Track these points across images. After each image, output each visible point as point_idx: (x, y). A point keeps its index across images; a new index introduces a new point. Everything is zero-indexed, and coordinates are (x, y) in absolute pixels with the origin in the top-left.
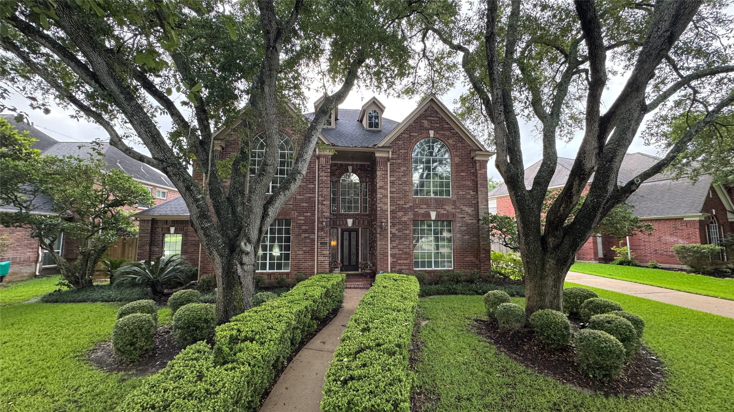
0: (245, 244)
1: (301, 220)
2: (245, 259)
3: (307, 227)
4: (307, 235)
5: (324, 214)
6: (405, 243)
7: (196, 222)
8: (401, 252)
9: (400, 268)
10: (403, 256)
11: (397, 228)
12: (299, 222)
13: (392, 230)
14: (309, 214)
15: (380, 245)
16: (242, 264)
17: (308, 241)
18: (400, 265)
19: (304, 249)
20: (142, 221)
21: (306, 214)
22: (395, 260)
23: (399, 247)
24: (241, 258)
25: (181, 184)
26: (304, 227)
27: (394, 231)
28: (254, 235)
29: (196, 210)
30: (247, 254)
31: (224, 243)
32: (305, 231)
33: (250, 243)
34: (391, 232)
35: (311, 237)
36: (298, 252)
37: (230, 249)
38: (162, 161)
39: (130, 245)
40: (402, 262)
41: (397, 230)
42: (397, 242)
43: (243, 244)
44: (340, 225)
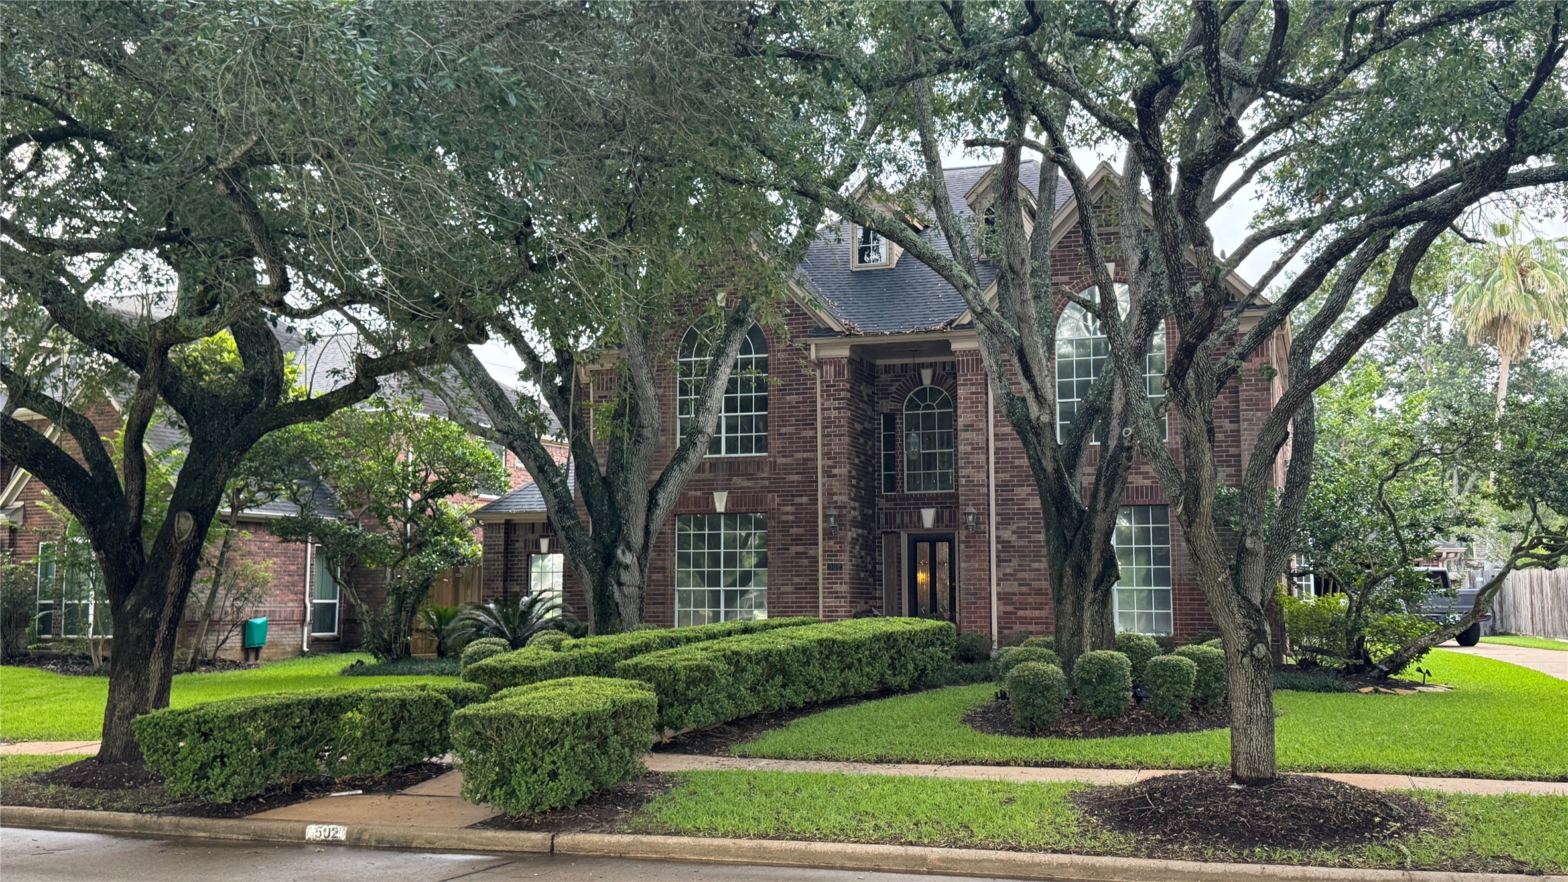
0: (623, 552)
1: (787, 513)
2: (625, 577)
3: (801, 531)
4: (800, 549)
5: (835, 498)
6: (1036, 565)
7: (555, 520)
8: (1024, 589)
9: (1023, 628)
10: (1030, 599)
11: (1014, 527)
12: (784, 518)
13: (1001, 533)
14: (804, 500)
15: (967, 570)
16: (620, 584)
17: (805, 562)
18: (1025, 621)
19: (796, 580)
20: (488, 527)
21: (797, 500)
22: (1010, 608)
23: (1021, 575)
24: (619, 575)
25: (532, 464)
26: (794, 531)
27: (1007, 535)
28: (637, 538)
29: (554, 501)
30: (627, 567)
31: (596, 551)
32: (797, 540)
33: (630, 550)
34: (998, 537)
35: (811, 553)
36: (783, 589)
37: (604, 562)
38: (507, 433)
39: (468, 584)
40: (1028, 613)
41: (1014, 533)
42: (1015, 563)
43: (619, 552)
44: (902, 525)
